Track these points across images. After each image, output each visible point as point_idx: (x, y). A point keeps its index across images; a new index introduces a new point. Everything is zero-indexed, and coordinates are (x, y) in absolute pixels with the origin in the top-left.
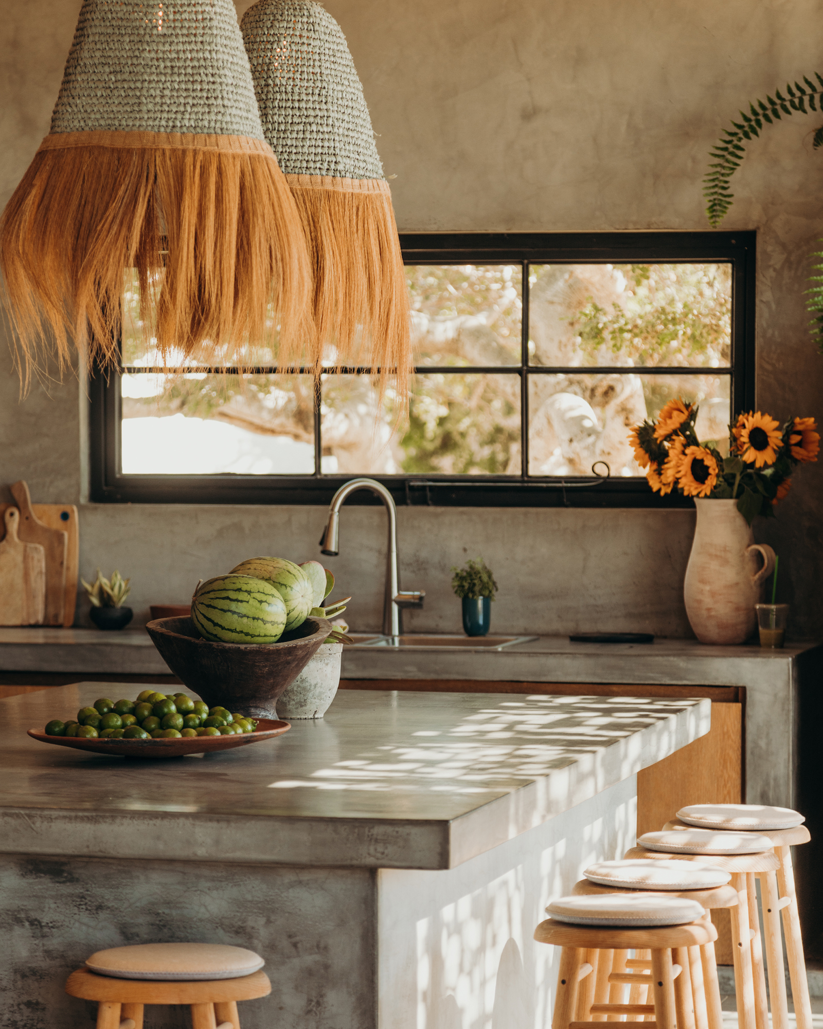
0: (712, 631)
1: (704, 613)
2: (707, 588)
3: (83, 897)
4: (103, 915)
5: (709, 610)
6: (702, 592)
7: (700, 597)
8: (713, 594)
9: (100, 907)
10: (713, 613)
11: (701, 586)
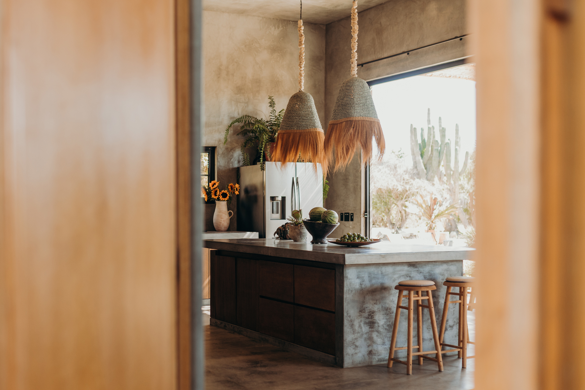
0: (223, 229)
1: (222, 225)
2: (223, 220)
3: (418, 271)
4: (421, 274)
5: (223, 224)
6: (221, 221)
7: (221, 222)
8: (224, 221)
9: (421, 272)
10: (224, 225)
11: (221, 219)
